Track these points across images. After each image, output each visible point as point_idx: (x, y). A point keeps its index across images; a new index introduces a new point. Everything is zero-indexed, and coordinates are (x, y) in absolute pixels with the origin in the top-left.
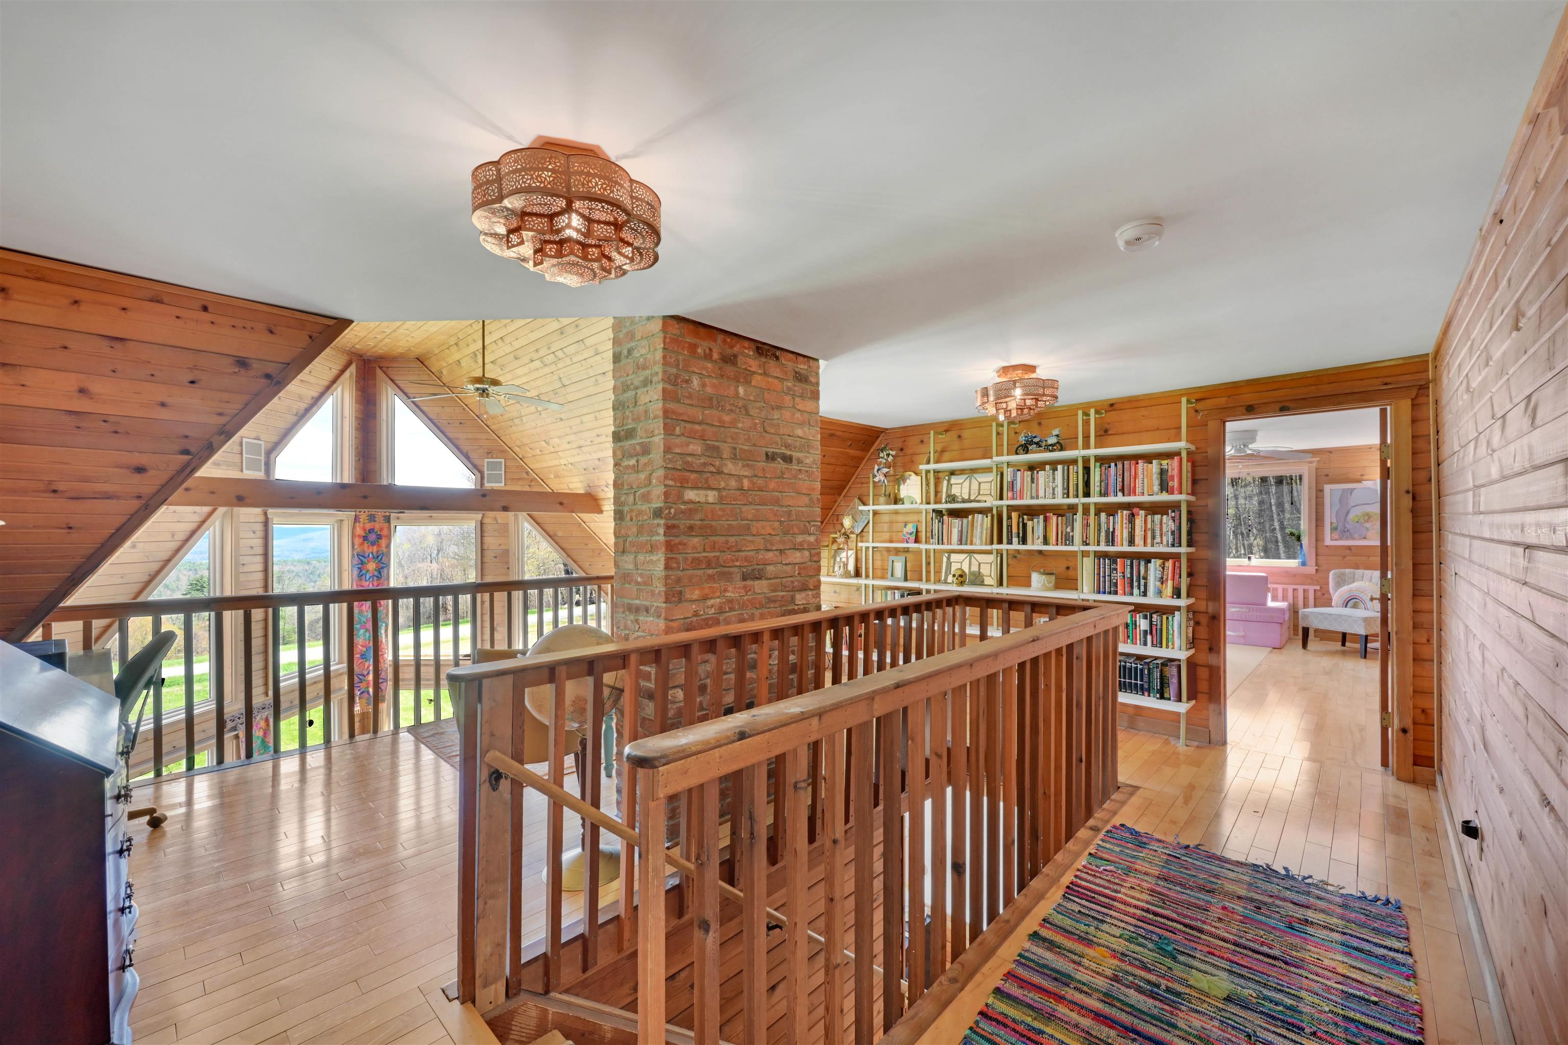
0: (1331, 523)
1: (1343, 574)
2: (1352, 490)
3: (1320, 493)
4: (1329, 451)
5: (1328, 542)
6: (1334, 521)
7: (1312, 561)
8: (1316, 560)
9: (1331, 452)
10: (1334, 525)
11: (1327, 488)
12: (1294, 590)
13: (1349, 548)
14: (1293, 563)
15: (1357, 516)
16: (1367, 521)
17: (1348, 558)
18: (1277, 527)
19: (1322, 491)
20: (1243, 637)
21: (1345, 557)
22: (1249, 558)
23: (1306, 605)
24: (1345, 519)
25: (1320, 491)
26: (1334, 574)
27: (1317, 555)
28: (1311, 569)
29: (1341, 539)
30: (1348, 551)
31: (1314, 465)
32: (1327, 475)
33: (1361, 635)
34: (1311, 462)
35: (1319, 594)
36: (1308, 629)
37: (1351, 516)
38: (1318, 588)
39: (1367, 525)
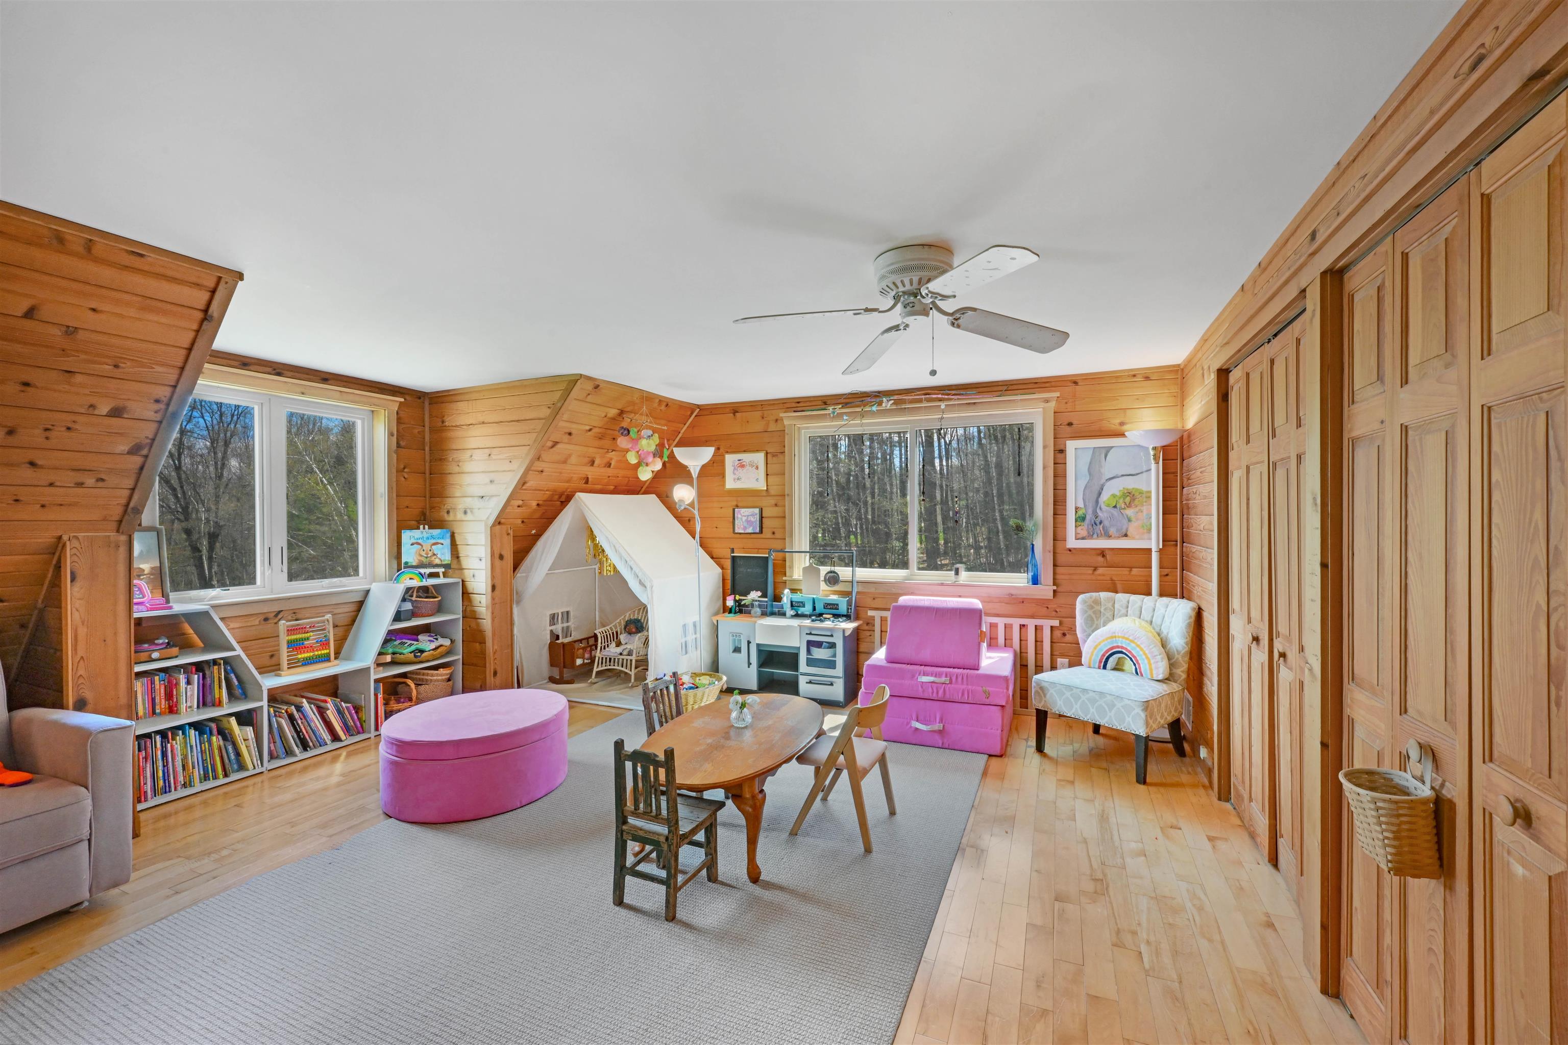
0: (1077, 509)
1: (1097, 602)
2: (1108, 449)
3: (1060, 456)
4: (1074, 381)
5: (1072, 542)
6: (1081, 504)
7: (1047, 576)
8: (1055, 573)
9: (1075, 383)
10: (1080, 513)
11: (1071, 446)
12: (1022, 626)
13: (1102, 553)
14: (1018, 581)
15: (1114, 496)
16: (1129, 506)
17: (1100, 571)
18: (998, 518)
19: (1062, 451)
20: (940, 732)
21: (1095, 569)
22: (957, 573)
23: (1039, 669)
24: (1097, 502)
25: (1060, 451)
26: (1084, 602)
27: (1055, 565)
28: (1045, 590)
29: (1090, 536)
30: (1100, 559)
31: (1053, 404)
32: (1070, 424)
33: (1137, 736)
34: (1047, 401)
35: (1058, 633)
36: (1046, 713)
37: (1105, 497)
38: (1056, 623)
39: (1129, 512)
